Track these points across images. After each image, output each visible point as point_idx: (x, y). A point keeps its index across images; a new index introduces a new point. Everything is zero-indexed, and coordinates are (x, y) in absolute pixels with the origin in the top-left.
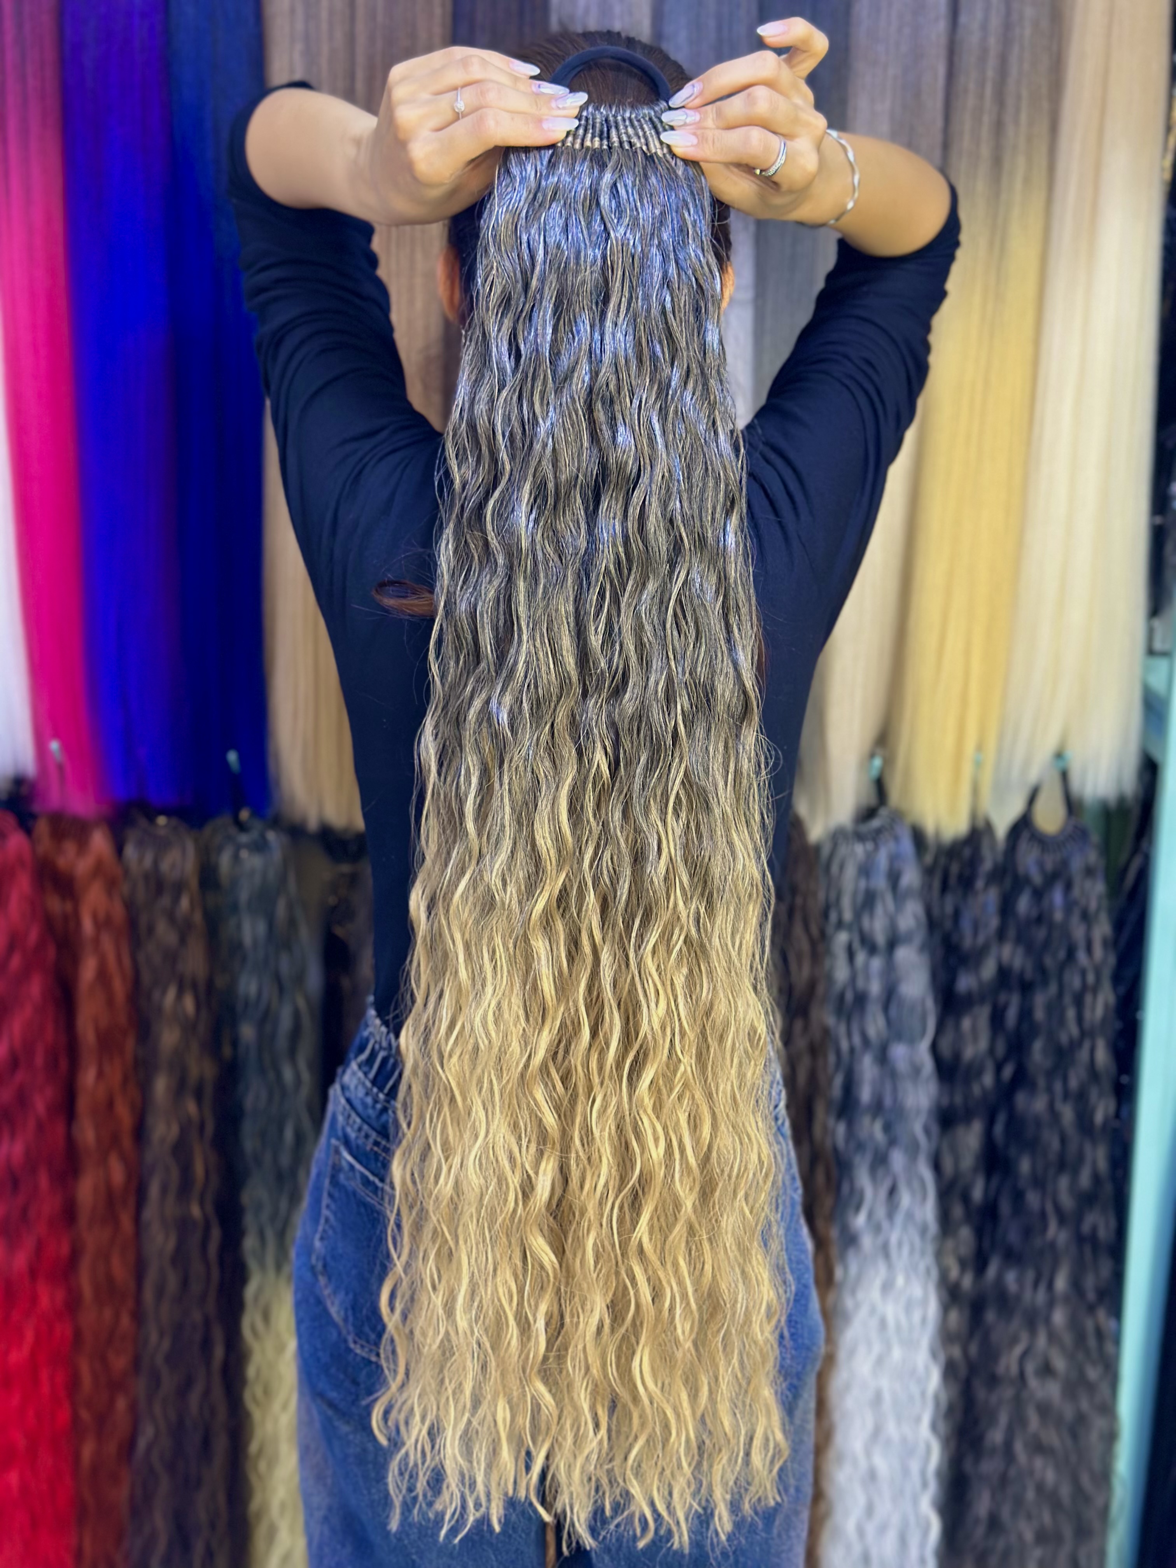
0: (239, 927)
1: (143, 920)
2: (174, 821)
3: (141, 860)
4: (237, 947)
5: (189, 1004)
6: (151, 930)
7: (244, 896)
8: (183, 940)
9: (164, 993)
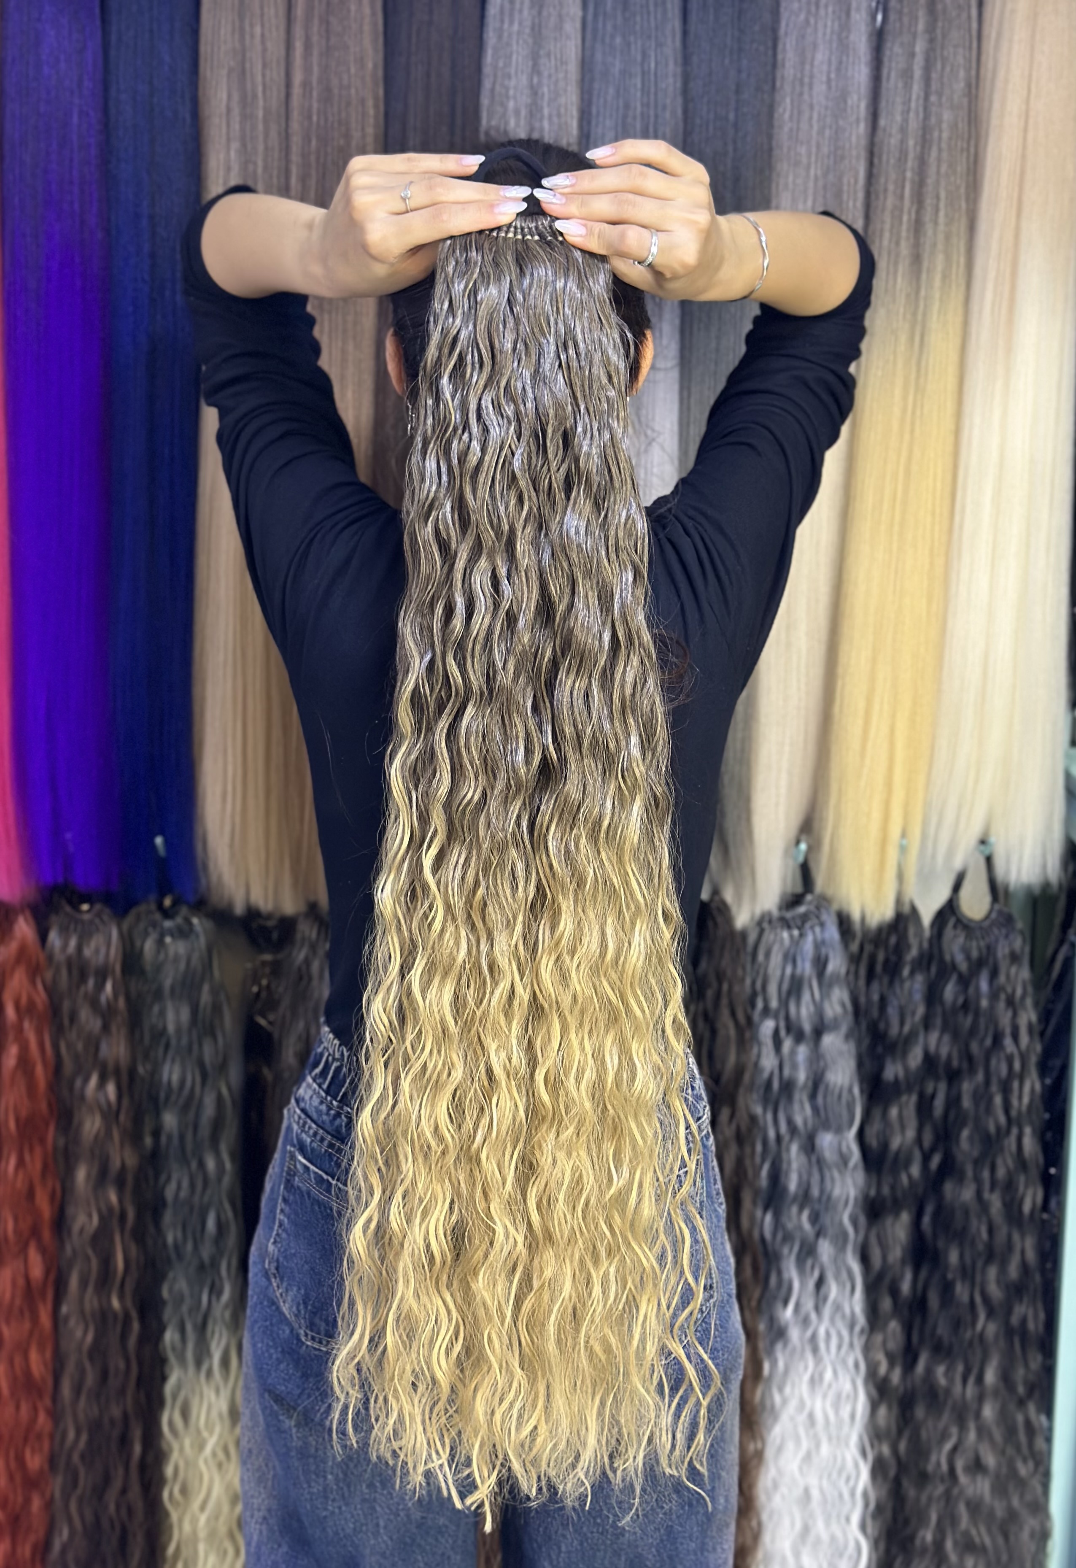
0: (162, 1013)
1: (66, 1005)
2: (98, 906)
3: (65, 946)
4: (160, 1034)
5: (111, 1089)
6: (73, 1017)
7: (168, 983)
8: (106, 1028)
9: (86, 1080)
